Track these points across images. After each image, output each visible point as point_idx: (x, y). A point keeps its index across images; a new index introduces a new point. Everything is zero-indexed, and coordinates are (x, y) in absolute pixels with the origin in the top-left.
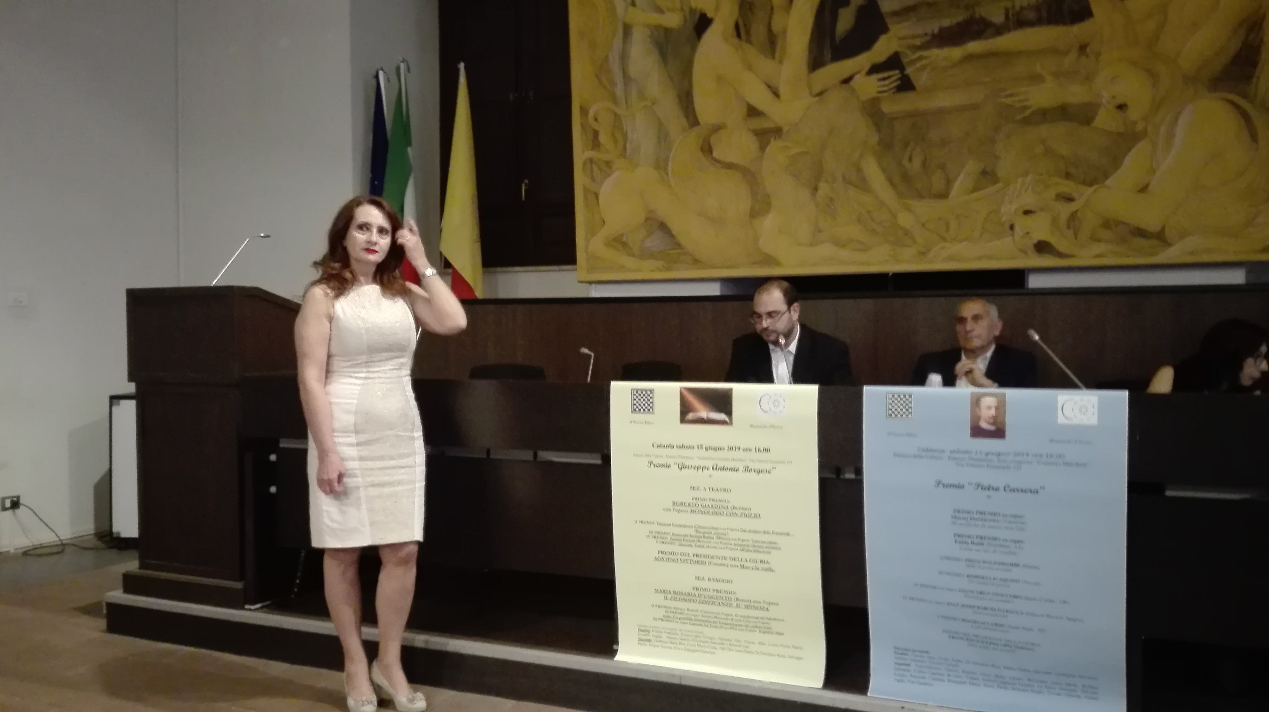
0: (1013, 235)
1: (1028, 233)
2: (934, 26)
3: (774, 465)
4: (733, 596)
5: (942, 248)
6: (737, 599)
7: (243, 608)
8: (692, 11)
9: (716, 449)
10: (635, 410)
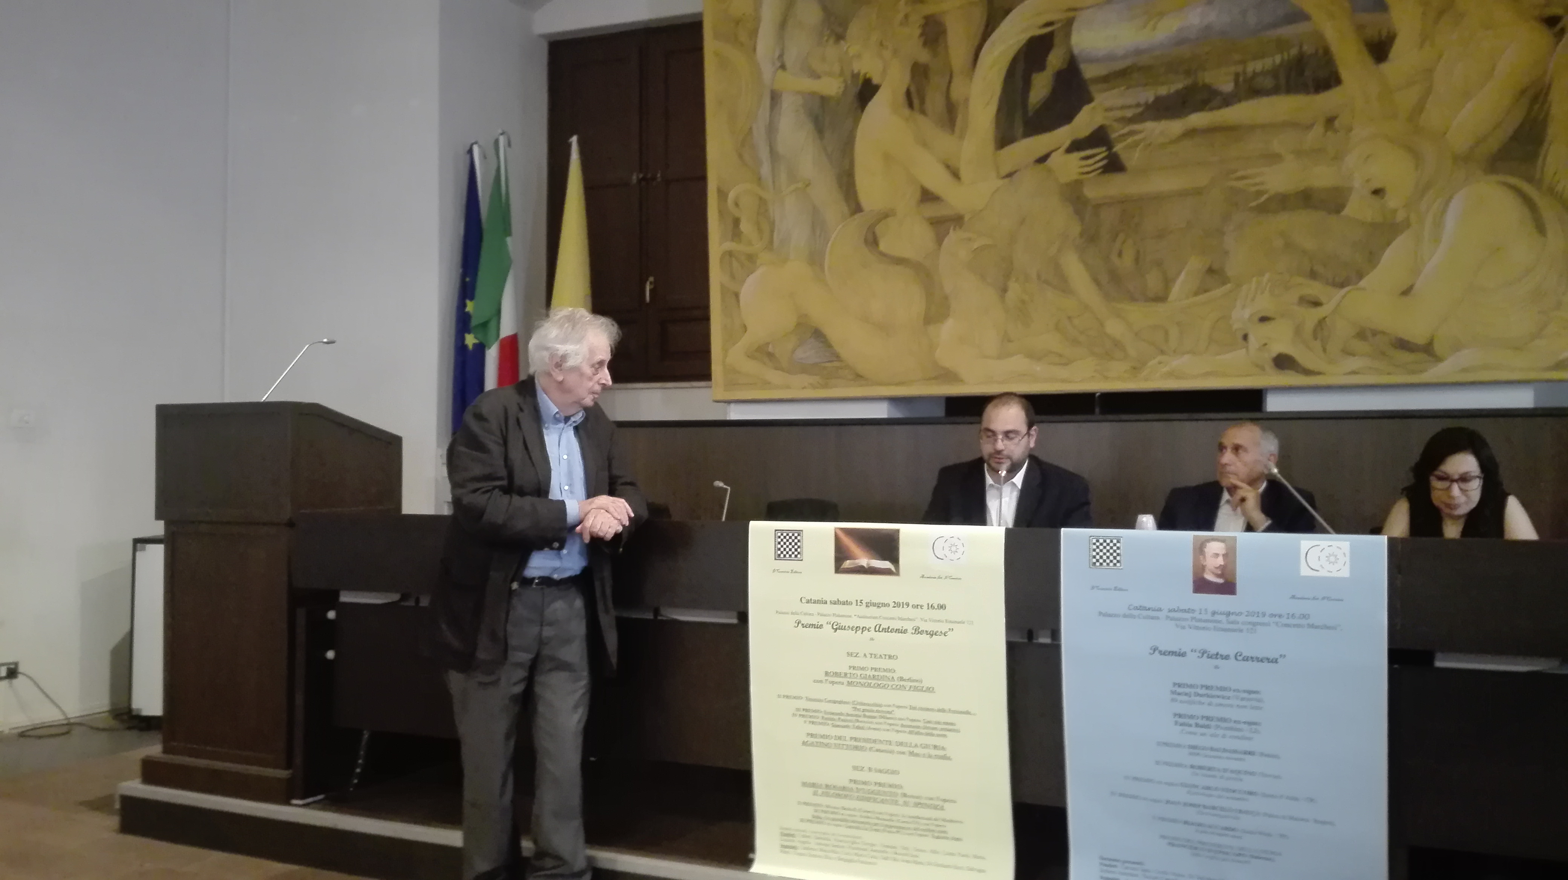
0: (1247, 348)
1: (1265, 344)
2: (1148, 95)
3: (951, 626)
4: (899, 791)
5: (1160, 363)
6: (905, 795)
7: (289, 804)
8: (855, 76)
9: (878, 605)
10: (779, 555)
